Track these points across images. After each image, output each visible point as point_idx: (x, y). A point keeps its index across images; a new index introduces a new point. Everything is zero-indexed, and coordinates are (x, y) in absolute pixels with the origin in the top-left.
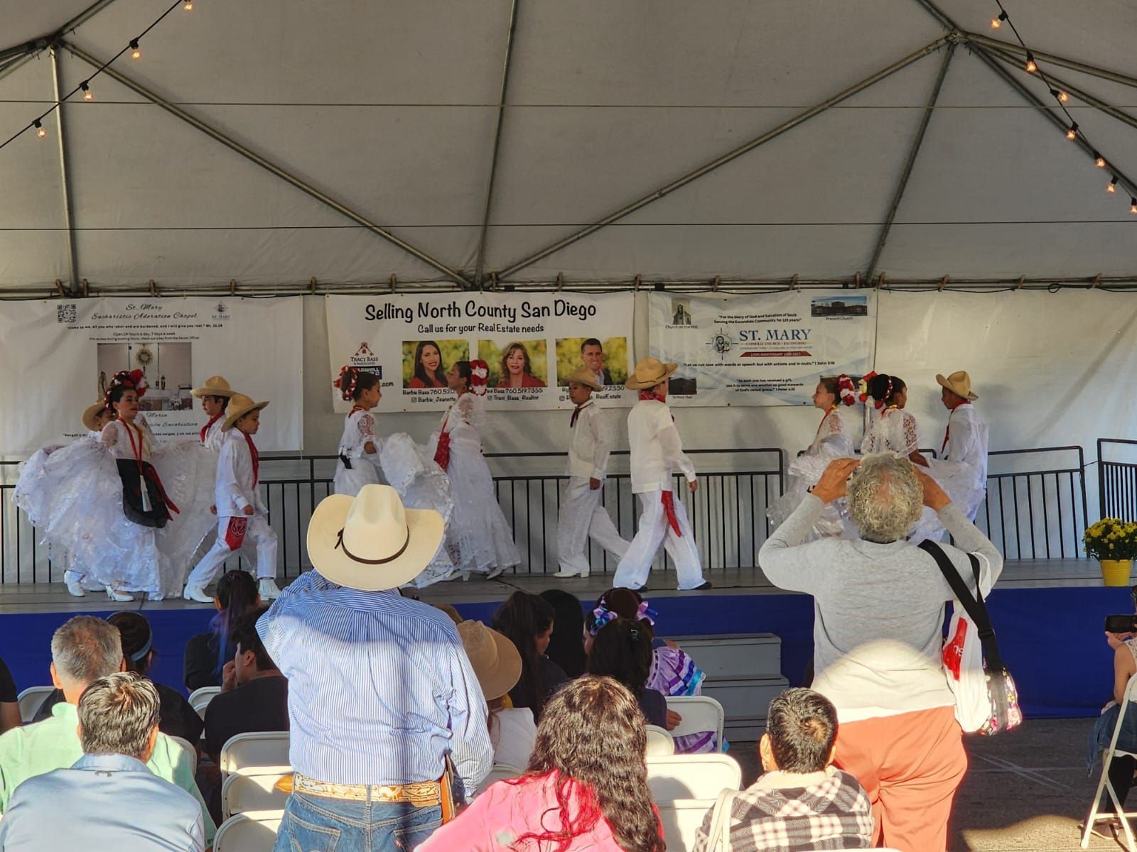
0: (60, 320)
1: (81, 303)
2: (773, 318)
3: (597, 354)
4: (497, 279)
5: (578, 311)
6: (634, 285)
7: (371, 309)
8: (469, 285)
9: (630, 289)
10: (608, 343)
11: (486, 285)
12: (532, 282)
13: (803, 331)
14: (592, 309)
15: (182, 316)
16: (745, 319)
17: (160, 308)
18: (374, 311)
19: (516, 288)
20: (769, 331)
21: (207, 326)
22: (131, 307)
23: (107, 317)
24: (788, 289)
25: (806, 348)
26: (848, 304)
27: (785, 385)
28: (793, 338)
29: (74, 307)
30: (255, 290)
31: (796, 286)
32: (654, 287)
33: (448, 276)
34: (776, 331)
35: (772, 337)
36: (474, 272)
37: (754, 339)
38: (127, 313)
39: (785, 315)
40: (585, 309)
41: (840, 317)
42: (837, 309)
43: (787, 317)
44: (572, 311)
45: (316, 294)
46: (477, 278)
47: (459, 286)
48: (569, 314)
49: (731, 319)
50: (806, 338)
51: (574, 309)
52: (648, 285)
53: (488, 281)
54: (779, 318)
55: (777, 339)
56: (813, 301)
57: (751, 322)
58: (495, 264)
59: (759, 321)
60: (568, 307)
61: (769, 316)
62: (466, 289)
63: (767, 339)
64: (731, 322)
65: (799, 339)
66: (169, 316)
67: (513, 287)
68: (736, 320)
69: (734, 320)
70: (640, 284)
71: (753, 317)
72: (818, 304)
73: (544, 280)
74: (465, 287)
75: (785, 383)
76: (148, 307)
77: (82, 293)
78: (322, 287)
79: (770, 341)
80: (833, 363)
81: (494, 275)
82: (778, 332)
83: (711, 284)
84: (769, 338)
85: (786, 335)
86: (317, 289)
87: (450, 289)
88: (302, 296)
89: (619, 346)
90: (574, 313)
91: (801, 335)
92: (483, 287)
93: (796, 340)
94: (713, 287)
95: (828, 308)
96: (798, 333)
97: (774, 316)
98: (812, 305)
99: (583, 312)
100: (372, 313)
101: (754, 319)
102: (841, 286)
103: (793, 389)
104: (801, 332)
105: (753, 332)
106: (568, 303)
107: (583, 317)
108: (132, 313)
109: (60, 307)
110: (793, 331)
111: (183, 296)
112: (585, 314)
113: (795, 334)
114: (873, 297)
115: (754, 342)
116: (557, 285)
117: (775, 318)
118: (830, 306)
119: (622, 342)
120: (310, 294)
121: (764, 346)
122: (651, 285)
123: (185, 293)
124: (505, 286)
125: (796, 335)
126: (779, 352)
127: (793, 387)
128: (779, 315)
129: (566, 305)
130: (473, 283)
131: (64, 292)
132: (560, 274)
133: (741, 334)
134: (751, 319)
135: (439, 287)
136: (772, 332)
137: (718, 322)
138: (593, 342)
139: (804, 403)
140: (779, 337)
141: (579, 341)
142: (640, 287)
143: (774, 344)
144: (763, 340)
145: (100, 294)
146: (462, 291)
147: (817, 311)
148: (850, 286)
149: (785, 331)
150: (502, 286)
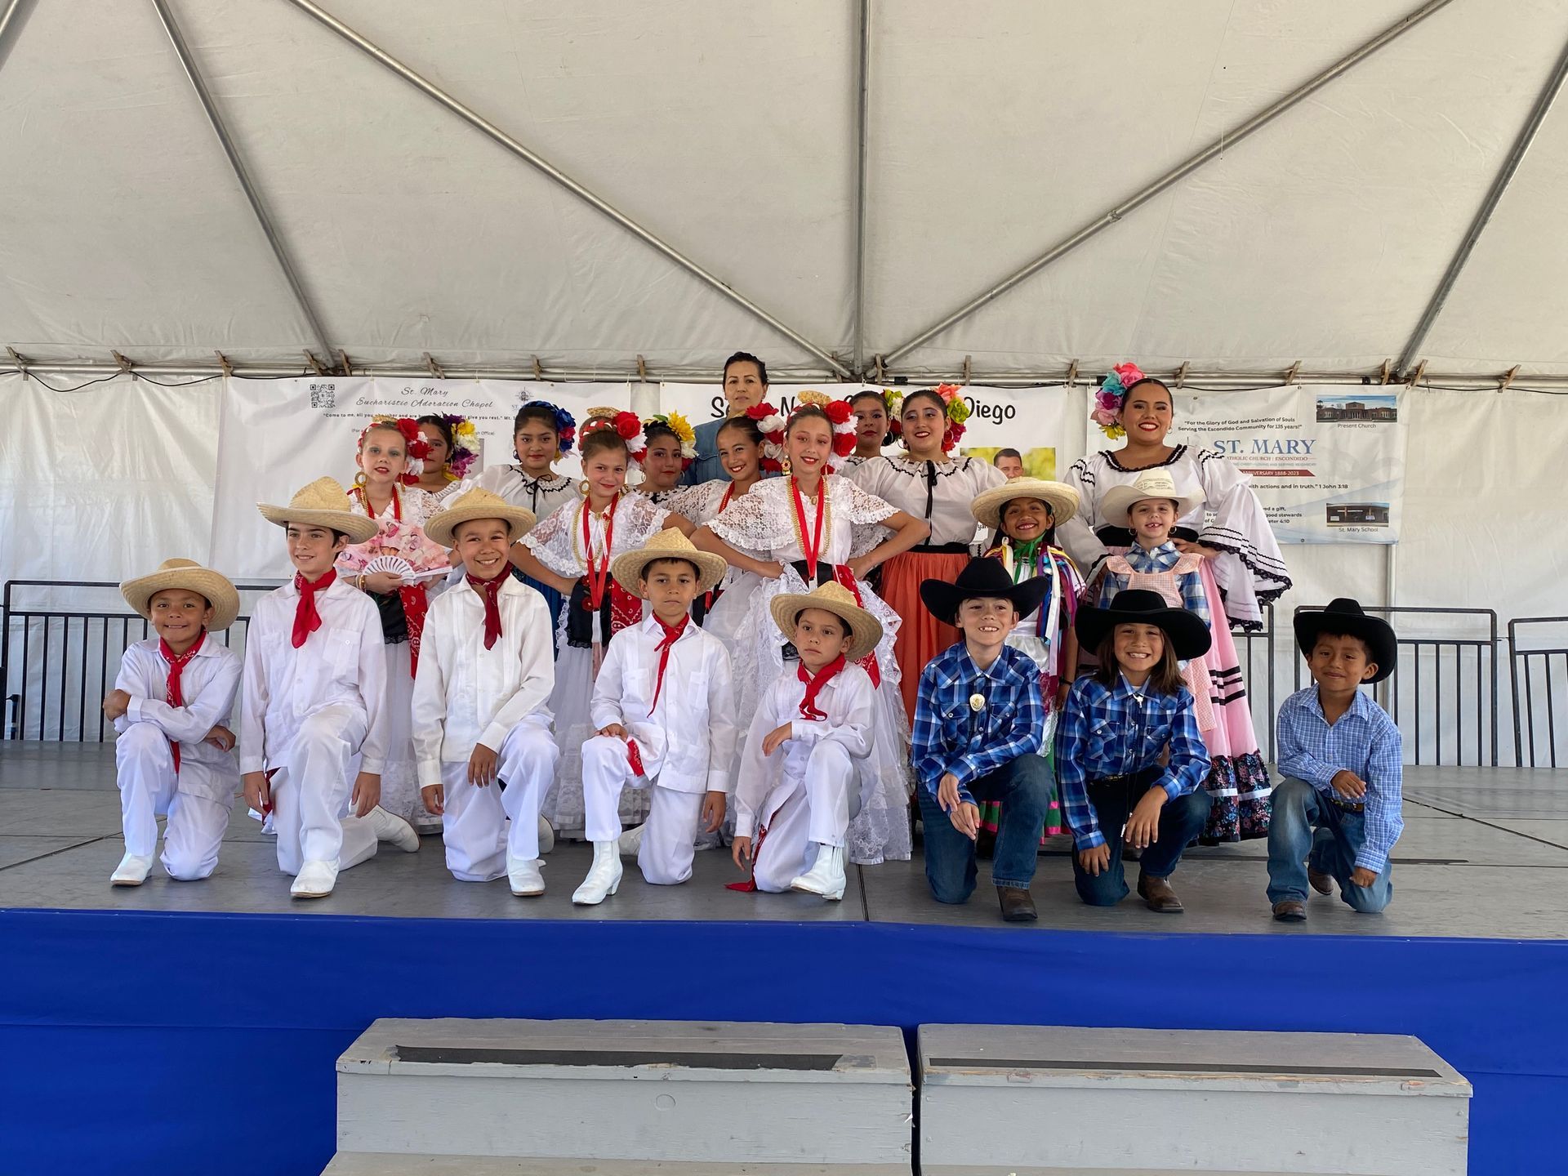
0: (315, 405)
1: (341, 383)
2: (1262, 423)
3: (1016, 468)
4: (884, 365)
5: (991, 413)
6: (1068, 378)
7: (718, 403)
8: (848, 374)
9: (1063, 383)
10: (1030, 455)
11: (870, 374)
12: (931, 372)
13: (1304, 442)
14: (1010, 410)
15: (473, 404)
16: (1221, 426)
17: (446, 393)
18: (722, 405)
19: (909, 381)
20: (1256, 441)
21: (506, 418)
22: (409, 391)
23: (376, 402)
24: (1284, 385)
25: (1308, 465)
26: (1369, 405)
27: (1276, 515)
28: (1289, 452)
29: (332, 387)
30: (567, 374)
31: (1294, 381)
32: (1095, 381)
33: (819, 362)
34: (1265, 441)
35: (1259, 450)
36: (852, 356)
37: (1234, 451)
38: (403, 399)
39: (1278, 420)
40: (1001, 410)
41: (1357, 424)
42: (1354, 412)
43: (1281, 422)
44: (983, 412)
45: (648, 382)
46: (856, 363)
47: (835, 376)
48: (978, 416)
49: (1201, 426)
50: (1308, 452)
51: (986, 409)
52: (1087, 378)
53: (872, 368)
54: (1271, 423)
55: (1266, 452)
56: (1320, 402)
57: (1230, 429)
58: (880, 343)
59: (1241, 428)
60: (978, 407)
61: (1256, 421)
62: (844, 380)
63: (1253, 452)
64: (1200, 429)
65: (1297, 452)
66: (456, 404)
67: (906, 378)
68: (1210, 426)
69: (1206, 426)
70: (1077, 376)
71: (1234, 423)
72: (1327, 405)
73: (946, 369)
74: (843, 377)
75: (1275, 512)
76: (430, 391)
77: (344, 370)
78: (654, 371)
79: (1256, 454)
80: (1346, 487)
81: (879, 360)
82: (1267, 442)
83: (1175, 377)
84: (1256, 450)
85: (1279, 447)
86: (647, 374)
87: (824, 380)
88: (630, 384)
89: (1046, 460)
90: (985, 414)
91: (1301, 448)
92: (866, 378)
93: (1295, 455)
94: (1177, 380)
95: (1343, 411)
96: (1297, 444)
97: (1263, 420)
98: (1318, 407)
99: (997, 414)
100: (720, 408)
101: (1234, 426)
102: (1361, 382)
103: (1288, 521)
104: (1300, 443)
105: (1234, 442)
106: (978, 402)
107: (998, 420)
108: (409, 398)
109: (313, 387)
110: (1289, 442)
111: (474, 378)
112: (1000, 416)
113: (1292, 446)
114: (1405, 398)
115: (1234, 455)
116: (964, 377)
117: (1265, 423)
118: (1345, 408)
119: (1050, 454)
120: (640, 381)
121: (1248, 461)
122: (1092, 378)
123: (477, 375)
124: (896, 378)
125: (1294, 448)
126: (1268, 471)
127: (1287, 518)
128: (1270, 420)
129: (976, 404)
130: (852, 372)
131: (320, 369)
132: (968, 358)
133: (1215, 444)
134: (1230, 425)
135: (808, 377)
136: (1260, 443)
137: (1182, 429)
138: (1011, 453)
139: (1303, 540)
140: (1270, 451)
141: (991, 451)
142: (1077, 381)
143: (1261, 458)
144: (1248, 453)
145: (367, 373)
146: (838, 383)
147: (1324, 414)
148: (1372, 381)
149: (1277, 441)
150: (891, 378)
